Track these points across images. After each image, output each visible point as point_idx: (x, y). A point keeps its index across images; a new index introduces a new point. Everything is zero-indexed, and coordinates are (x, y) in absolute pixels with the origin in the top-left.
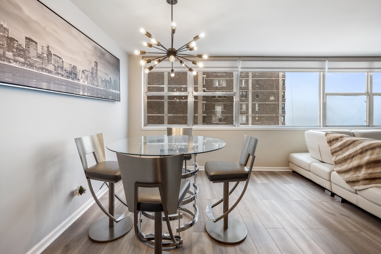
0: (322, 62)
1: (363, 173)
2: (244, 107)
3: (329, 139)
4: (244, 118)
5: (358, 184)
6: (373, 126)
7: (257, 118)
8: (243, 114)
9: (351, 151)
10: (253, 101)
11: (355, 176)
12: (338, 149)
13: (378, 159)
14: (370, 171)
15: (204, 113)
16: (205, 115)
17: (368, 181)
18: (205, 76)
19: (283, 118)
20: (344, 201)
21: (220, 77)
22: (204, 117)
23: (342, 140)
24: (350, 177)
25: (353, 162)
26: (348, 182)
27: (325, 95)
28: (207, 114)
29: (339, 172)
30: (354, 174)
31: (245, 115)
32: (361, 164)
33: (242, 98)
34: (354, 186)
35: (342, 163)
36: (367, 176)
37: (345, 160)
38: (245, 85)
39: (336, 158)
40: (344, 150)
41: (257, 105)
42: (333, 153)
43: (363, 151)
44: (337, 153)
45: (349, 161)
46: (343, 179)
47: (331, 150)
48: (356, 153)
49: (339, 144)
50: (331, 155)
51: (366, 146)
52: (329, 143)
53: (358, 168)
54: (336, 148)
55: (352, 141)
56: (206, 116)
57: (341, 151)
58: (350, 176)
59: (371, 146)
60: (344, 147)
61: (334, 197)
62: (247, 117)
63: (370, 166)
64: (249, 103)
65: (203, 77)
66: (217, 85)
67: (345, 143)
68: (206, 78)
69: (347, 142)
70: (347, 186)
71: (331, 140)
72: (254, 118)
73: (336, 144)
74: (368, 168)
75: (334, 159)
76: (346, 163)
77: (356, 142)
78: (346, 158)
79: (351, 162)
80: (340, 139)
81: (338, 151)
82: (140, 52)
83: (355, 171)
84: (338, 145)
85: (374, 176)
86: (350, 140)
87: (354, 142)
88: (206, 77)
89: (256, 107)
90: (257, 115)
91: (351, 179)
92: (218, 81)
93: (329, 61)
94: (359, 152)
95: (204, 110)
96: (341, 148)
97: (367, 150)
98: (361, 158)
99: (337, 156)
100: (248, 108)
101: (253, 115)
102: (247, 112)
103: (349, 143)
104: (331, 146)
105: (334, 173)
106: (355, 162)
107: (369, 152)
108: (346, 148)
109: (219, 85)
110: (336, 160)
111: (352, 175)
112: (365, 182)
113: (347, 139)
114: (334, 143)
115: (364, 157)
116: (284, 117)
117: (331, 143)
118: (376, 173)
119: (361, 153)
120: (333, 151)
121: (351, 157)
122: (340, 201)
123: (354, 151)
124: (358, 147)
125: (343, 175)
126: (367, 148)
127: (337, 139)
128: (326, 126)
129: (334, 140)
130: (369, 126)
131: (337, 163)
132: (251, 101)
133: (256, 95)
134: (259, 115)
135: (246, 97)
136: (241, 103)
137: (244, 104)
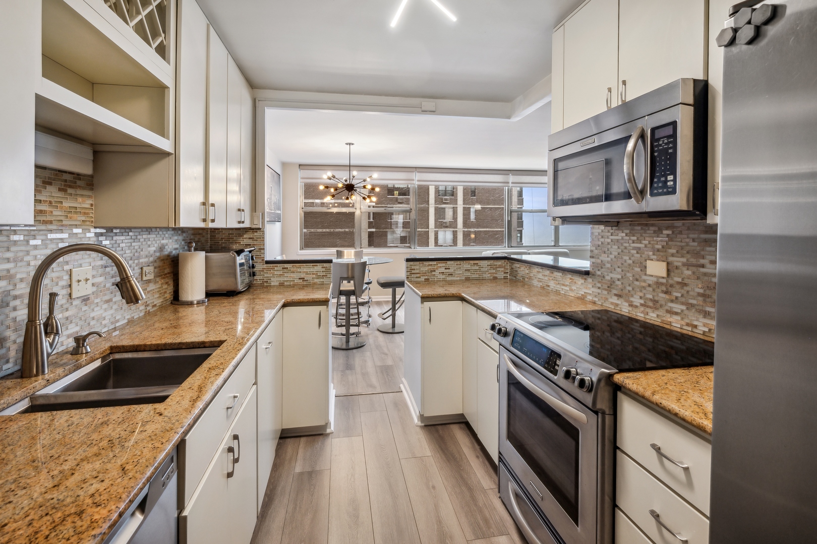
0: (506, 176)
2: (449, 214)
4: (449, 235)
6: (559, 246)
7: (473, 236)
8: (447, 227)
10: (465, 201)
15: (370, 225)
16: (373, 230)
19: (519, 235)
22: (371, 235)
28: (376, 229)
31: (451, 229)
33: (446, 197)
41: (473, 211)
56: (376, 232)
62: (455, 234)
64: (458, 206)
72: (466, 235)
82: (324, 187)
89: (471, 215)
90: (472, 230)
93: (513, 175)
95: (372, 220)
100: (457, 216)
101: (466, 230)
102: (453, 224)
116: (521, 232)
128: (511, 247)
130: (555, 246)
132: (462, 203)
133: (471, 191)
134: (476, 230)
135: (453, 195)
136: (444, 206)
137: (449, 208)
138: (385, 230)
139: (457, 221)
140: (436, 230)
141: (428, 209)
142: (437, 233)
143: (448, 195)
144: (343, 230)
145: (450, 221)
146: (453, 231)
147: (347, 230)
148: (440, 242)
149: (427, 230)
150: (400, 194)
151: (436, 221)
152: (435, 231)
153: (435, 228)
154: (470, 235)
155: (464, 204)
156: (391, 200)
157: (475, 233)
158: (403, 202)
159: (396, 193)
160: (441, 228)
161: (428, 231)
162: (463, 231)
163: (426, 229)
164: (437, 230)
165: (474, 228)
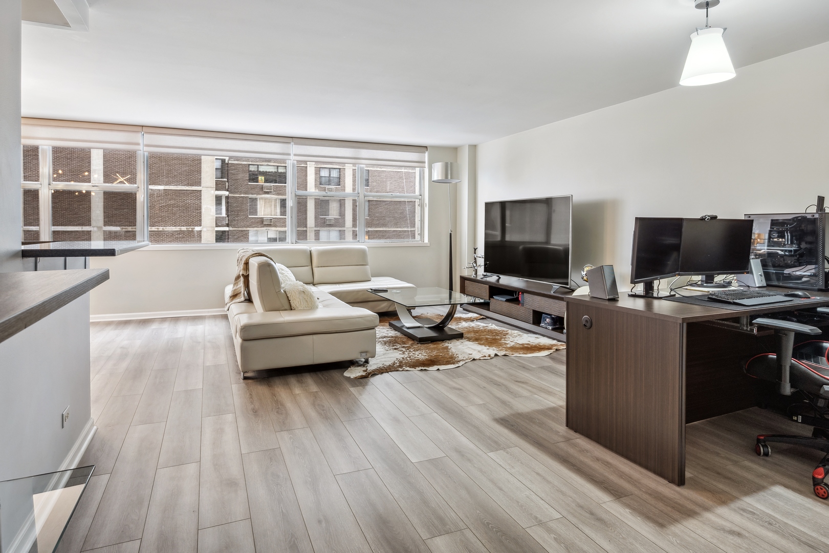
31: (336, 229)
138: (245, 229)
139: (344, 218)
140: (316, 229)
141: (306, 202)
142: (318, 234)
144: (177, 229)
145: (335, 218)
146: (340, 231)
147: (184, 228)
149: (305, 229)
150: (266, 181)
151: (316, 218)
153: (315, 226)
156: (253, 188)
158: (271, 192)
159: (261, 178)
160: (324, 227)
161: (306, 231)
162: (353, 231)
163: (303, 228)
164: (318, 229)
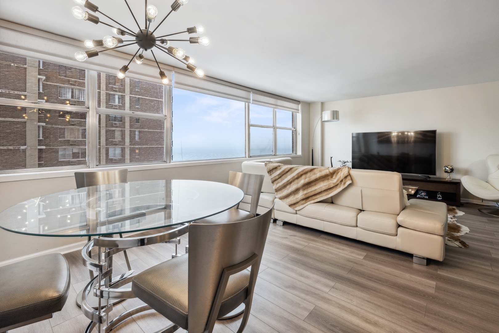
0: (249, 93)
1: (301, 195)
2: (118, 134)
3: (269, 169)
4: (118, 151)
5: (297, 205)
7: (137, 151)
8: (116, 145)
9: (289, 177)
10: (131, 126)
11: (295, 198)
12: (277, 177)
13: (310, 181)
14: (305, 192)
15: (40, 142)
16: (44, 147)
17: (305, 201)
18: (44, 78)
20: (285, 224)
21: (74, 85)
22: (40, 151)
23: (280, 169)
24: (291, 201)
25: (292, 187)
26: (290, 205)
27: (249, 125)
28: (46, 146)
29: (281, 199)
30: (294, 197)
31: (120, 146)
32: (298, 187)
33: (116, 122)
34: (296, 207)
35: (282, 190)
36: (304, 197)
37: (284, 186)
38: (119, 102)
39: (276, 186)
40: (283, 177)
41: (137, 133)
42: (273, 182)
43: (299, 176)
44: (277, 181)
45: (288, 187)
46: (286, 204)
47: (272, 179)
48: (294, 179)
49: (278, 172)
50: (272, 184)
51: (301, 172)
52: (269, 173)
53: (296, 191)
54: (275, 176)
55: (289, 169)
56: (46, 149)
57: (280, 179)
58: (292, 199)
59: (304, 172)
60: (283, 175)
61: (276, 223)
62: (123, 150)
63: (305, 188)
64: (126, 129)
65: (39, 80)
66: (69, 96)
67: (283, 171)
68: (44, 82)
69: (285, 169)
70: (290, 209)
71: (271, 169)
72: (132, 151)
73: (276, 173)
74: (304, 190)
75: (275, 186)
76: (286, 188)
77: (293, 170)
78: (285, 184)
79: (289, 188)
80: (279, 168)
81: (277, 179)
83: (295, 194)
84: (278, 174)
85: (307, 196)
86: (288, 167)
87: (291, 169)
88: (46, 80)
89: (136, 136)
91: (292, 203)
92: (70, 91)
93: (253, 93)
94: (296, 177)
95: (41, 138)
96: (280, 176)
97: (302, 175)
98: (298, 183)
99: (277, 184)
100: (125, 136)
101: (132, 146)
102: (122, 143)
103: (287, 170)
104: (271, 175)
105: (277, 200)
106: (293, 187)
107: (303, 177)
108: (284, 176)
109: (72, 97)
110: (276, 188)
111: (292, 198)
112: (304, 202)
113: (285, 167)
114: (274, 172)
115: (300, 181)
117: (270, 173)
118: (309, 193)
119: (298, 178)
120: (273, 180)
121: (289, 183)
122: (282, 225)
123: (292, 177)
124: (294, 174)
125: (285, 200)
126: (302, 173)
127: (276, 168)
129: (273, 169)
130: (275, 155)
131: (277, 190)
132: (129, 127)
133: (136, 119)
134: (140, 146)
135: (121, 121)
136: (113, 129)
137: (118, 131)
138: (56, 147)
142: (108, 150)
143: (117, 120)
145: (119, 141)
146: (122, 147)
148: (111, 156)
150: (71, 118)
152: (106, 148)
153: (106, 145)
154: (135, 151)
155: (130, 128)
156: (62, 121)
157: (139, 149)
158: (76, 124)
159: (68, 116)
160: (111, 146)
162: (130, 147)
164: (108, 147)
165: (137, 145)
